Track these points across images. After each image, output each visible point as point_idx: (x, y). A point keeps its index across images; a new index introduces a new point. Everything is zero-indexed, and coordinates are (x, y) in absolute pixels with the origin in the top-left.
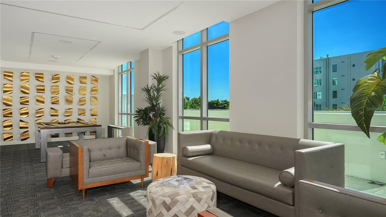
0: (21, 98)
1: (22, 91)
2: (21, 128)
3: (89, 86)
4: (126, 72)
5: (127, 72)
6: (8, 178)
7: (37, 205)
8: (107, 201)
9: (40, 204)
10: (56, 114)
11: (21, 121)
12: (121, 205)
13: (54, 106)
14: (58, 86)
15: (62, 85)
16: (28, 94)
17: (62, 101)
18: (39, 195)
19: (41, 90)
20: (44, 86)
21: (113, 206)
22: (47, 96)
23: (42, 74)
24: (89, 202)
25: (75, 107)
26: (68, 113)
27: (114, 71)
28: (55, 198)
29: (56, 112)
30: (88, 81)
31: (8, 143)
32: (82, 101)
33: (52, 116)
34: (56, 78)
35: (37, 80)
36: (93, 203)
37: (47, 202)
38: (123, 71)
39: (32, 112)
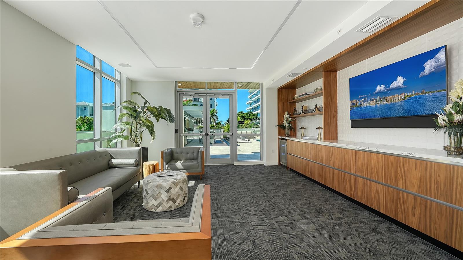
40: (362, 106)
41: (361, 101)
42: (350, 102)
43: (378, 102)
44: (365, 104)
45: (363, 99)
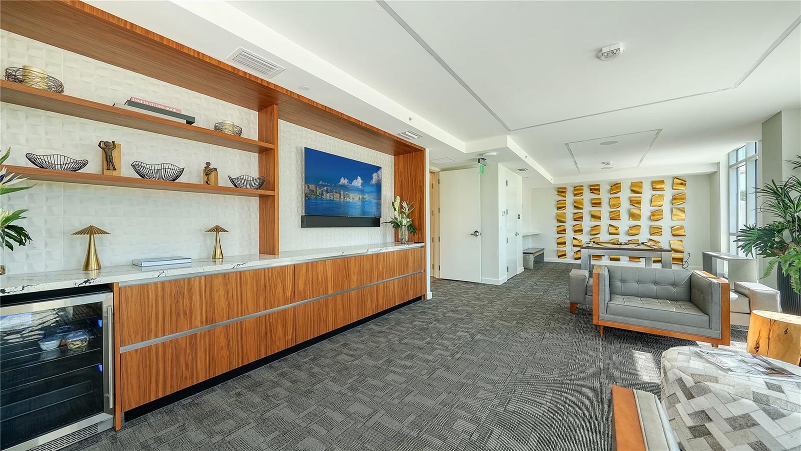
0: (574, 214)
1: (575, 207)
2: (575, 246)
3: (668, 193)
4: (744, 163)
5: (746, 163)
6: (541, 293)
7: (549, 324)
8: (632, 353)
9: (552, 325)
10: (616, 232)
11: (574, 238)
12: (650, 365)
13: (613, 223)
14: (619, 197)
15: (625, 195)
16: (582, 209)
17: (624, 216)
18: (557, 316)
19: (596, 204)
20: (600, 199)
21: (635, 361)
22: (605, 211)
23: (599, 185)
24: (605, 343)
25: (644, 223)
26: (633, 230)
27: (718, 164)
28: (571, 324)
29: (617, 230)
30: (667, 186)
31: (561, 260)
32: (655, 215)
33: (610, 234)
34: (615, 187)
35: (592, 192)
36: (609, 346)
37: (559, 325)
38: (739, 160)
39: (586, 229)
40: (324, 197)
41: (323, 189)
42: (307, 186)
43: (342, 197)
44: (328, 195)
45: (325, 188)
